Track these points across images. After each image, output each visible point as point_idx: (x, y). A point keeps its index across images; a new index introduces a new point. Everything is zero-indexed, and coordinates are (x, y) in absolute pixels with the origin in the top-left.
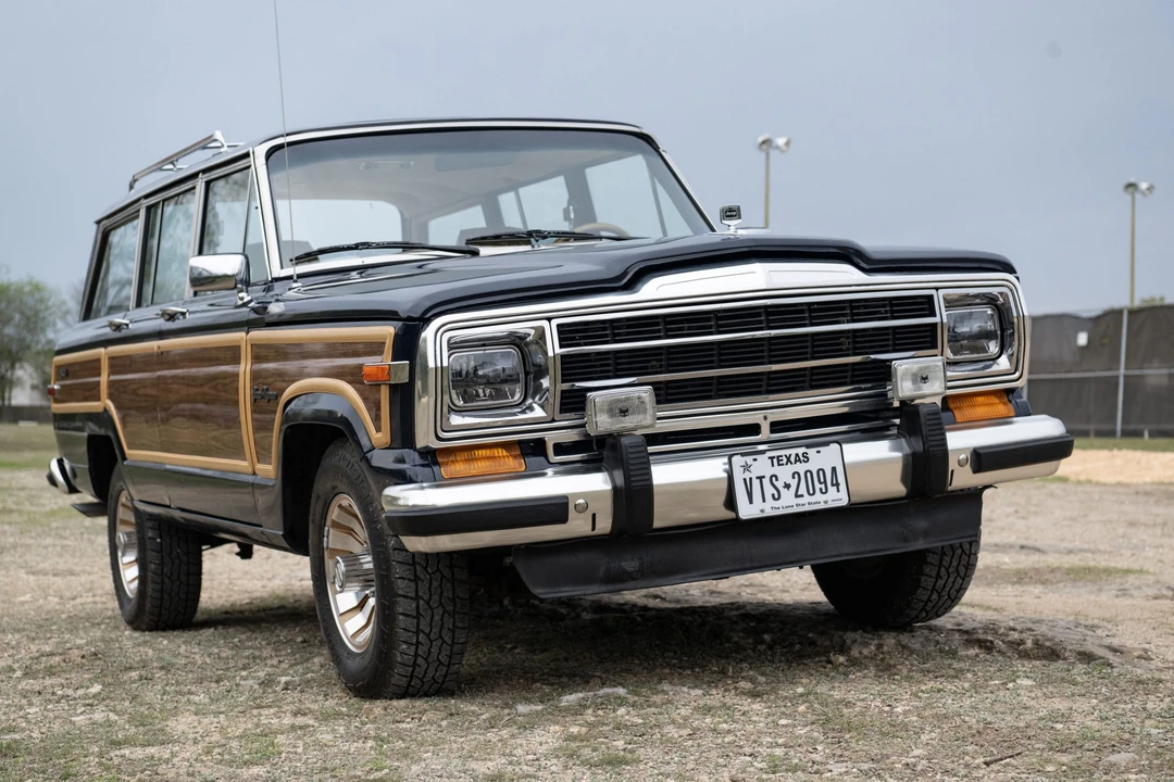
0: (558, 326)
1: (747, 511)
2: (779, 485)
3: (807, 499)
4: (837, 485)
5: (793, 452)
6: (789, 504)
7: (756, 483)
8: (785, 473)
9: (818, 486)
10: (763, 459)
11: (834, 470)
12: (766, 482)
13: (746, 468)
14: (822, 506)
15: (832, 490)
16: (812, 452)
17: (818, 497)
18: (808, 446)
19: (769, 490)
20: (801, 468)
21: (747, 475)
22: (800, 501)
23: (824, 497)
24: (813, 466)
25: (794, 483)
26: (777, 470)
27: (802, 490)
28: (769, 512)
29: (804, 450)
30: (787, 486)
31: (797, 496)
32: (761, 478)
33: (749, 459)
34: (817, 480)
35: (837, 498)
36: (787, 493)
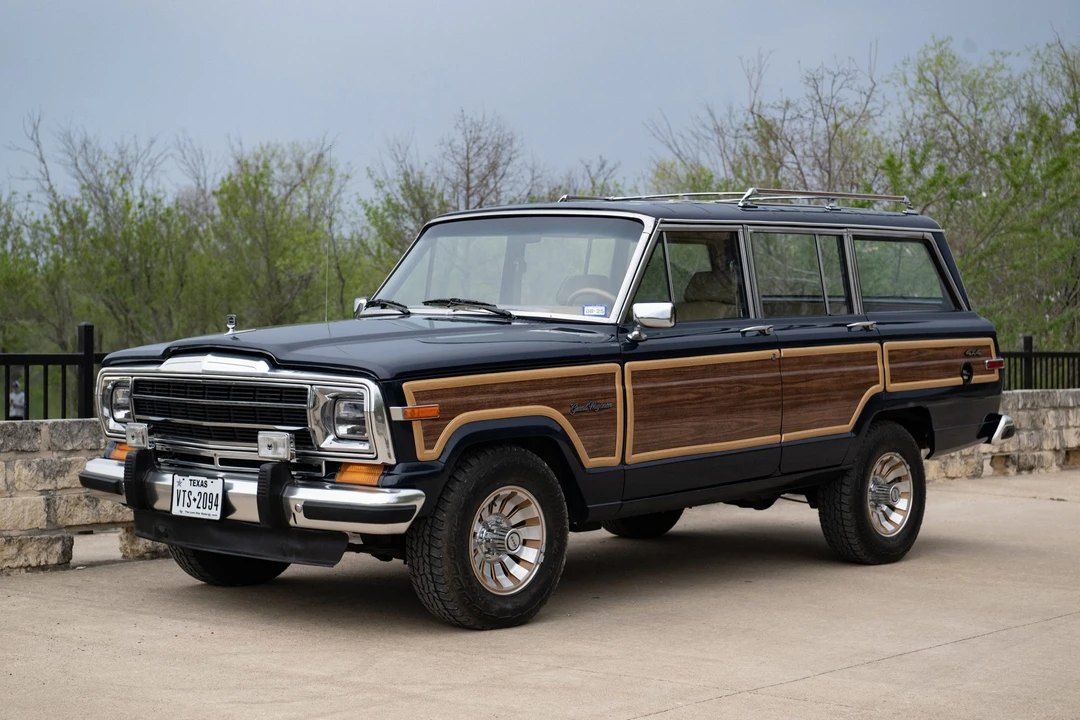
0: (136, 382)
1: (176, 511)
2: (192, 498)
3: (201, 510)
4: (217, 505)
5: (201, 479)
6: (194, 511)
7: (182, 493)
8: (195, 490)
9: (208, 503)
10: (187, 479)
11: (218, 495)
12: (186, 494)
13: (179, 483)
14: (207, 517)
15: (214, 508)
16: (209, 481)
17: (207, 511)
18: (208, 478)
19: (187, 500)
20: (203, 490)
21: (179, 488)
22: (198, 511)
23: (210, 512)
24: (208, 490)
25: (198, 499)
26: (192, 489)
27: (201, 505)
28: (184, 514)
29: (204, 479)
30: (195, 500)
31: (198, 507)
32: (184, 491)
33: (181, 478)
34: (207, 499)
35: (215, 514)
36: (194, 504)
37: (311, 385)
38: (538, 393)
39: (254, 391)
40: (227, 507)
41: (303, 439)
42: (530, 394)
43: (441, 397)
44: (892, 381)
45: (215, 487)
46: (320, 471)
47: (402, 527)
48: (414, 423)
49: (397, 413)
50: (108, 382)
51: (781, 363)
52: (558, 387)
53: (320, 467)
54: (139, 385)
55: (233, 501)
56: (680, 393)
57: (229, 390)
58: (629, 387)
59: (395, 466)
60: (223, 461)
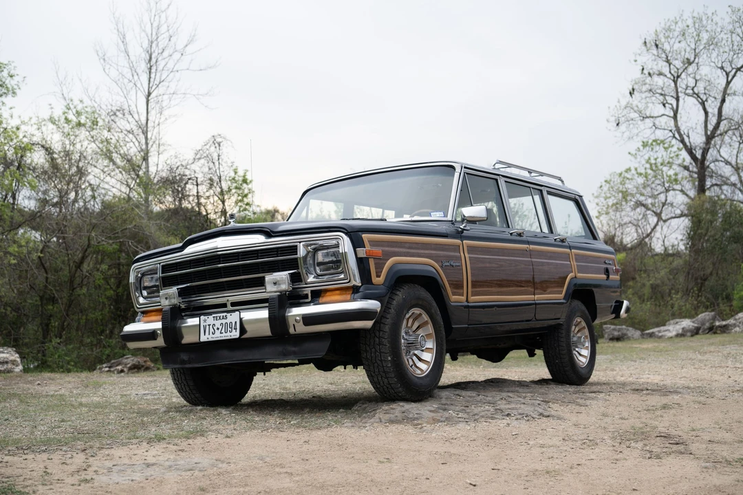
0: (163, 266)
1: (204, 338)
2: (215, 328)
3: (224, 334)
4: (236, 329)
5: (222, 315)
6: (218, 336)
7: (208, 327)
8: (218, 323)
9: (229, 329)
10: (211, 317)
11: (236, 322)
12: (211, 326)
13: (205, 321)
14: (229, 338)
15: (234, 331)
16: (228, 315)
17: (228, 334)
19: (212, 330)
20: (224, 321)
21: (205, 324)
22: (222, 335)
23: (231, 334)
24: (228, 321)
25: (220, 328)
26: (215, 322)
27: (223, 331)
28: (210, 339)
29: (226, 314)
30: (218, 329)
31: (221, 333)
32: (209, 325)
33: (206, 317)
34: (229, 327)
35: (235, 334)
36: (218, 333)
37: (300, 242)
38: (427, 252)
39: (257, 254)
40: (243, 331)
41: (295, 278)
42: (422, 251)
43: (382, 246)
44: (579, 272)
45: (233, 318)
46: (307, 298)
47: (368, 324)
48: (370, 259)
49: (362, 252)
50: (139, 272)
51: (530, 253)
52: (435, 249)
53: (307, 295)
54: (166, 268)
55: (247, 327)
56: (490, 263)
57: (238, 256)
58: (467, 255)
59: (360, 287)
60: (233, 304)
